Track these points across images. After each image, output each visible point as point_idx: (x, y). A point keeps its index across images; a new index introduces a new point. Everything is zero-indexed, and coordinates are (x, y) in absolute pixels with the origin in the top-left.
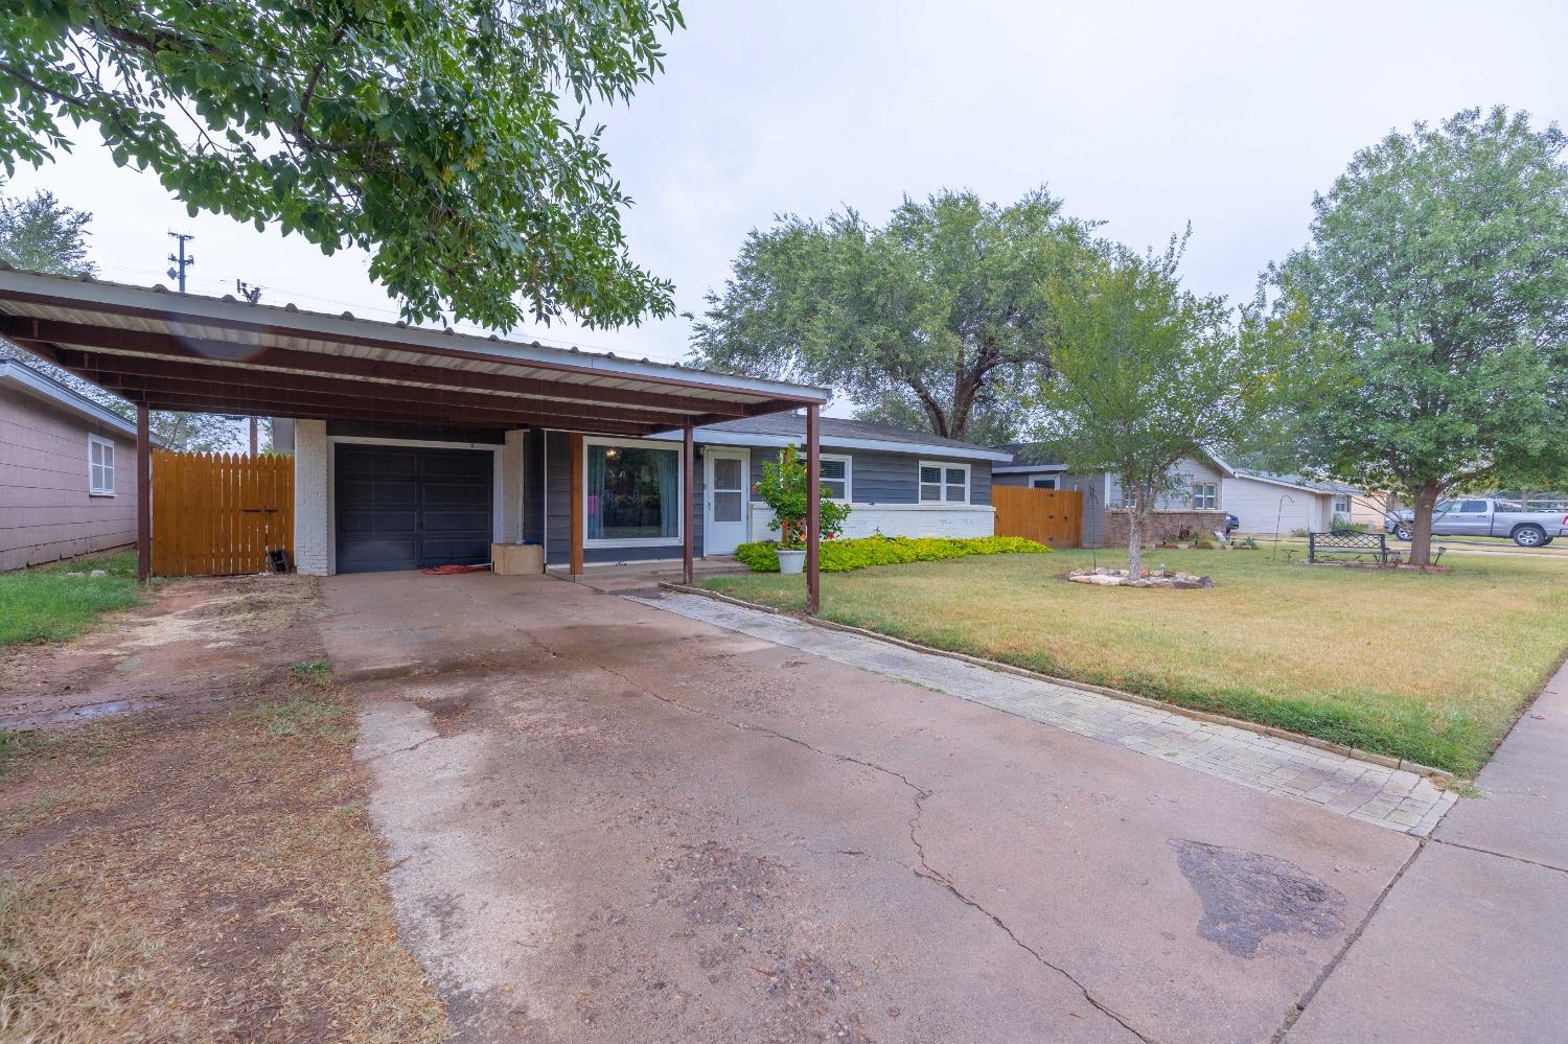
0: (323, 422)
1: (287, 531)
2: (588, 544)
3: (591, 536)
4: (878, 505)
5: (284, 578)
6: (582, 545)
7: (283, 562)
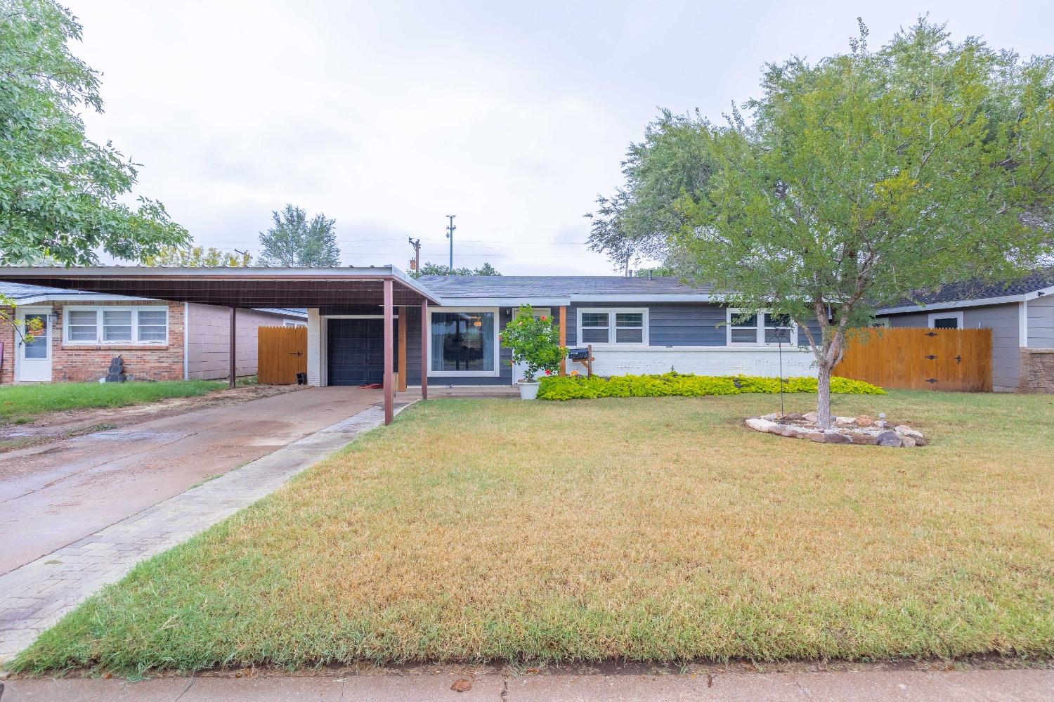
0: (318, 309)
1: (304, 364)
2: (431, 373)
3: (435, 368)
4: (675, 348)
5: (302, 386)
6: (426, 373)
7: (302, 379)
